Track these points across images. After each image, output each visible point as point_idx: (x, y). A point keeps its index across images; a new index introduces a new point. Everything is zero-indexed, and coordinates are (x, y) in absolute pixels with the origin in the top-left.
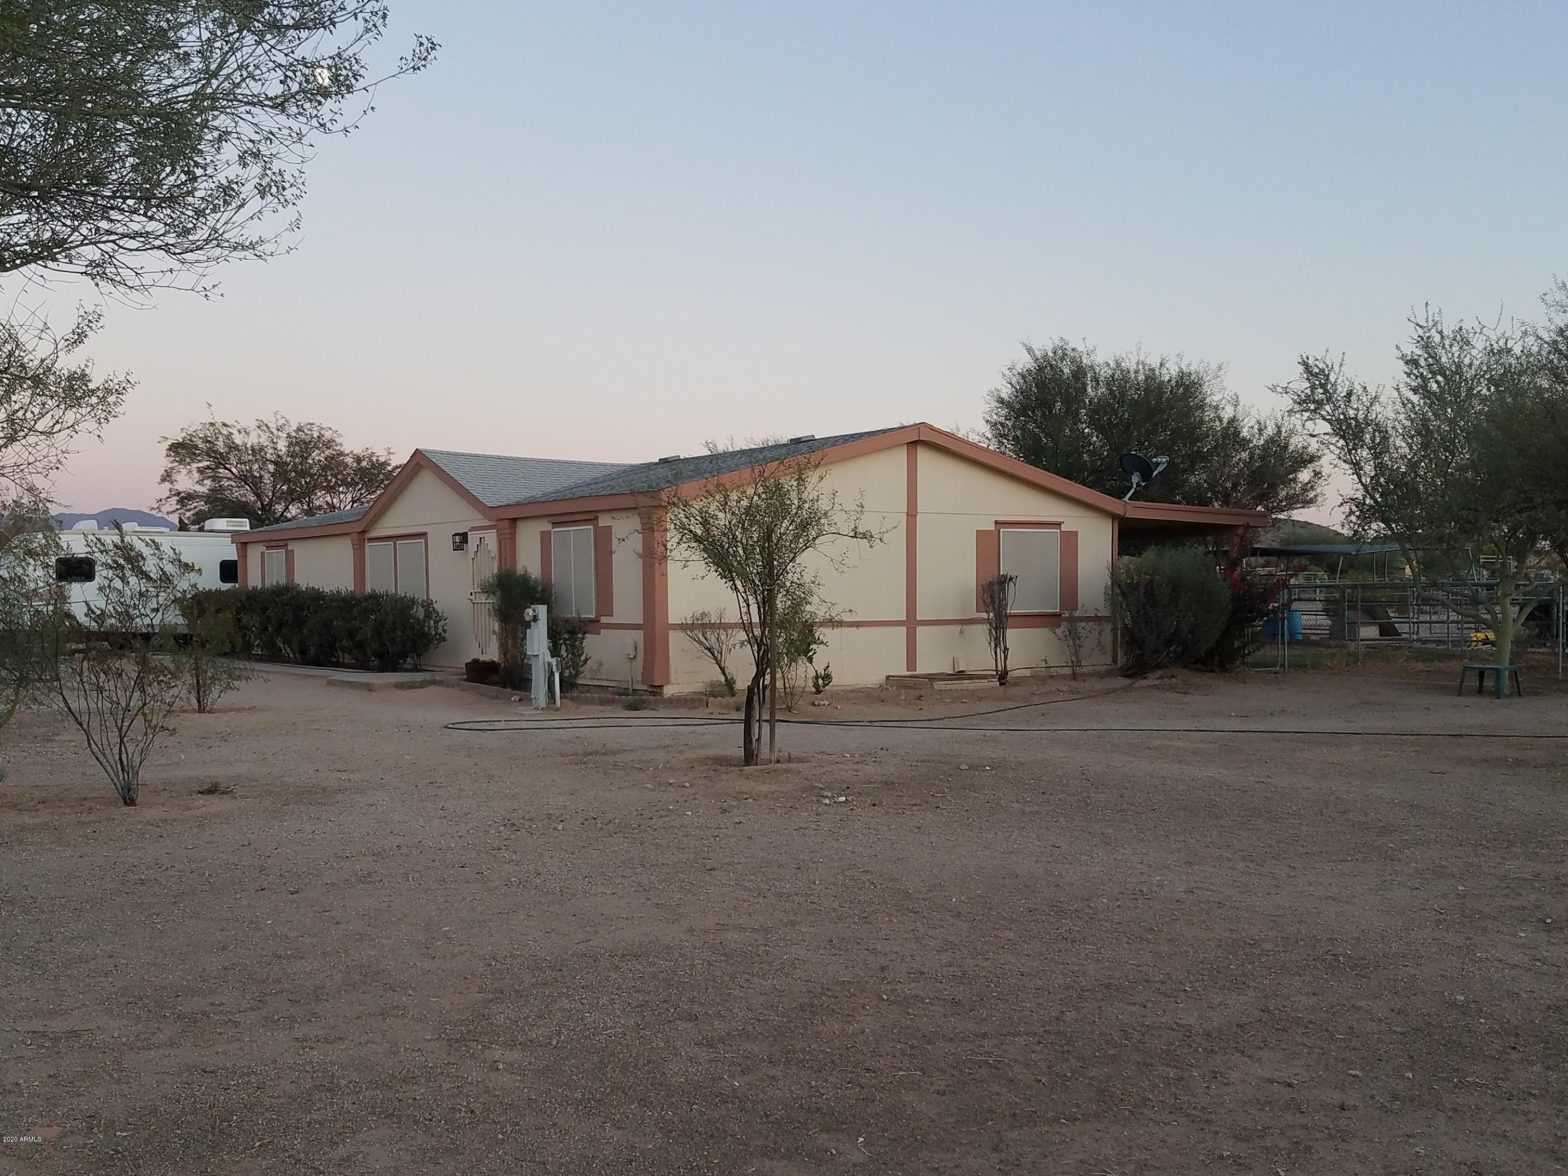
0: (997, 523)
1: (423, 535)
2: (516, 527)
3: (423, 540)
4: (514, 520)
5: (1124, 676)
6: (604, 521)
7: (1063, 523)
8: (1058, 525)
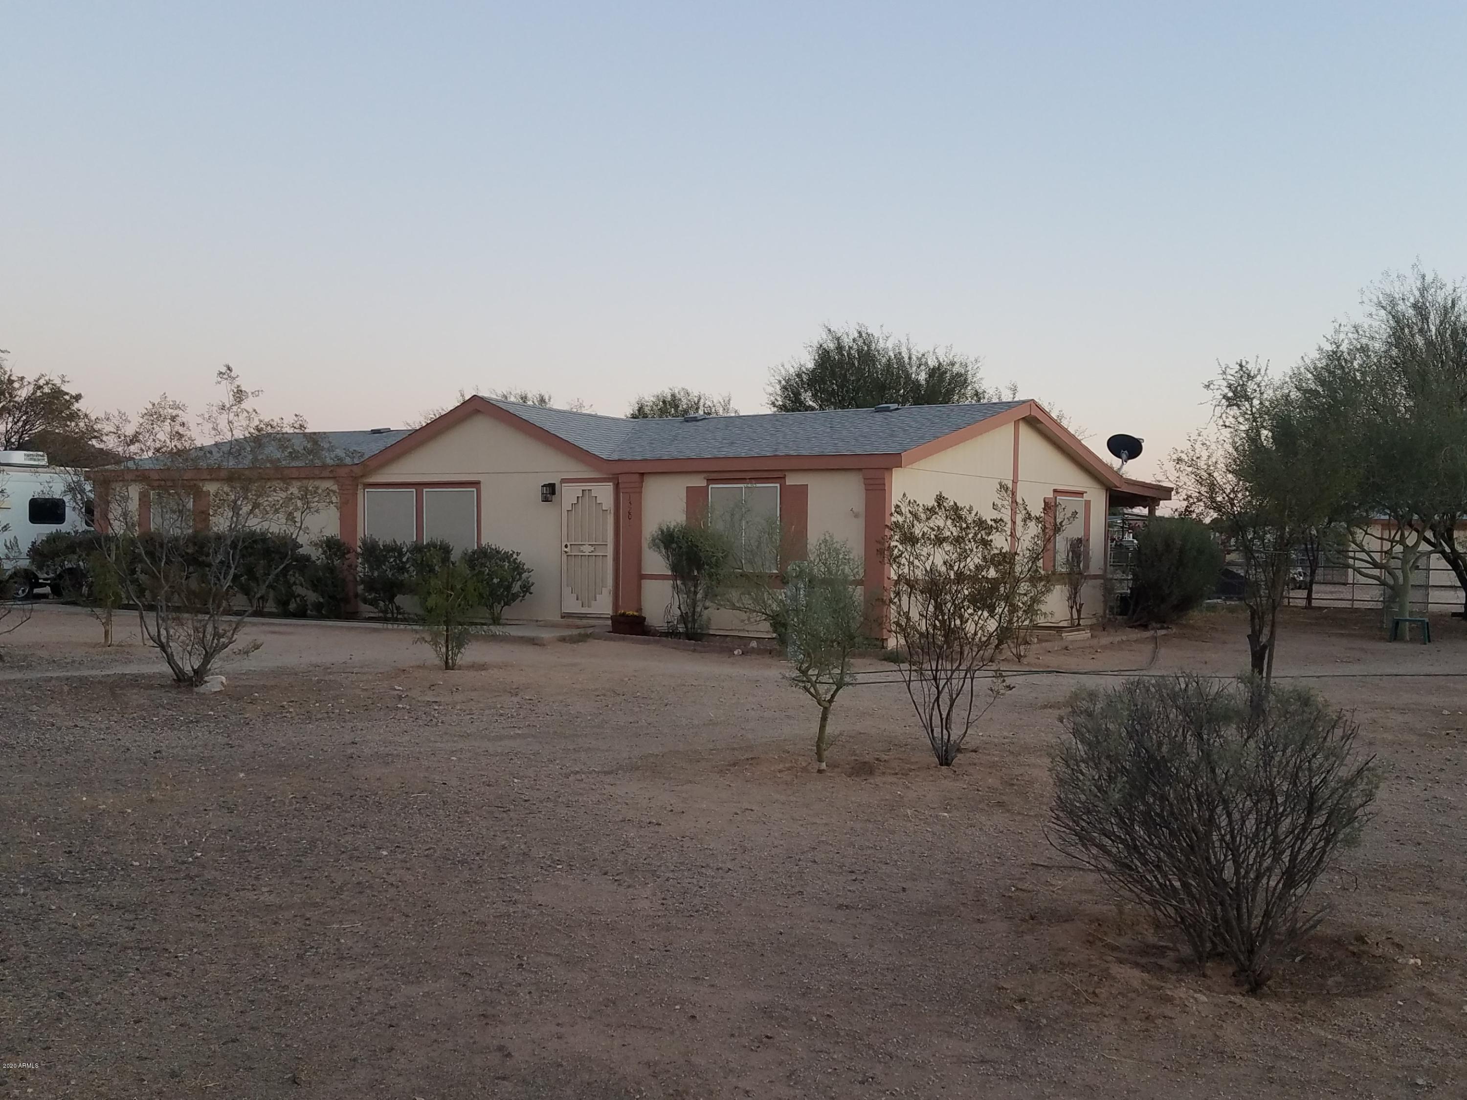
0: (1055, 491)
1: (476, 484)
2: (642, 482)
3: (475, 490)
4: (642, 474)
5: (1129, 627)
6: (792, 480)
7: (1086, 492)
8: (1081, 494)
